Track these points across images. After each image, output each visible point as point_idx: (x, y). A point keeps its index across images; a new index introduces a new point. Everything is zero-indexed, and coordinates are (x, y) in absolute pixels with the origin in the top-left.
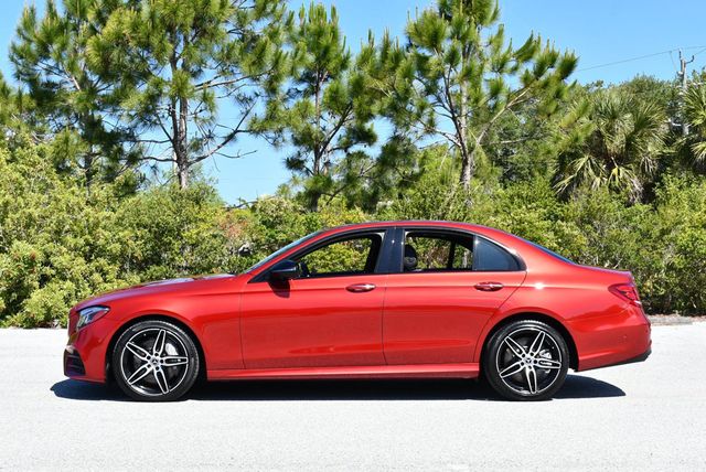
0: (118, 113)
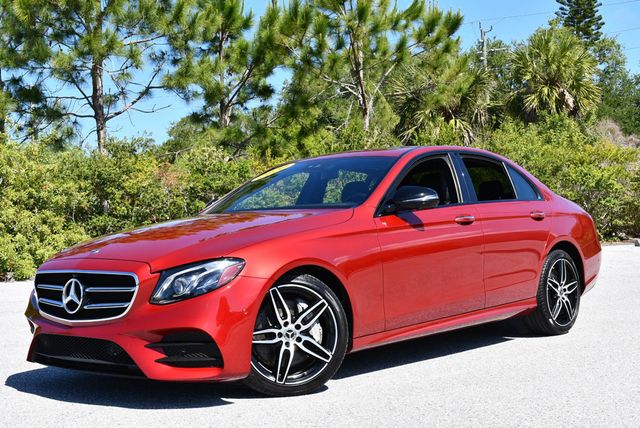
0: (38, 71)
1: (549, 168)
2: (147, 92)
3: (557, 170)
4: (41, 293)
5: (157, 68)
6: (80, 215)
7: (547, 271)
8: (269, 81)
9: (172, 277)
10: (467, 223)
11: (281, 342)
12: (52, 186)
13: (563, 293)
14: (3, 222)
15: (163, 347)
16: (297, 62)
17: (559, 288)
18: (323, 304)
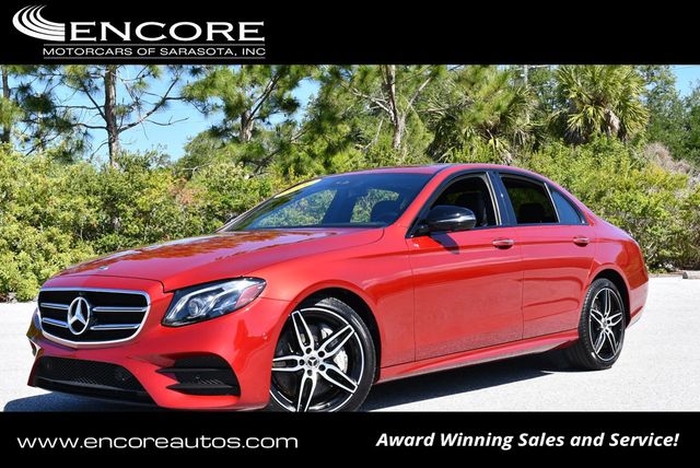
0: (48, 77)
1: (592, 193)
2: (163, 103)
3: (601, 194)
4: (45, 312)
5: (175, 78)
6: (88, 233)
7: (590, 301)
8: (294, 94)
9: (187, 297)
10: (505, 247)
11: (303, 370)
12: (59, 201)
13: (606, 325)
14: (6, 238)
15: (176, 373)
16: (325, 74)
17: (603, 320)
18: (349, 330)
